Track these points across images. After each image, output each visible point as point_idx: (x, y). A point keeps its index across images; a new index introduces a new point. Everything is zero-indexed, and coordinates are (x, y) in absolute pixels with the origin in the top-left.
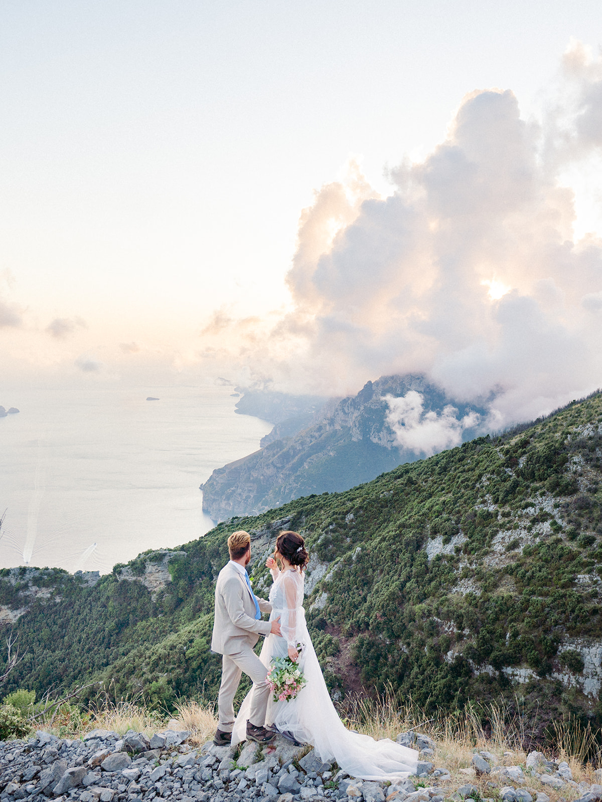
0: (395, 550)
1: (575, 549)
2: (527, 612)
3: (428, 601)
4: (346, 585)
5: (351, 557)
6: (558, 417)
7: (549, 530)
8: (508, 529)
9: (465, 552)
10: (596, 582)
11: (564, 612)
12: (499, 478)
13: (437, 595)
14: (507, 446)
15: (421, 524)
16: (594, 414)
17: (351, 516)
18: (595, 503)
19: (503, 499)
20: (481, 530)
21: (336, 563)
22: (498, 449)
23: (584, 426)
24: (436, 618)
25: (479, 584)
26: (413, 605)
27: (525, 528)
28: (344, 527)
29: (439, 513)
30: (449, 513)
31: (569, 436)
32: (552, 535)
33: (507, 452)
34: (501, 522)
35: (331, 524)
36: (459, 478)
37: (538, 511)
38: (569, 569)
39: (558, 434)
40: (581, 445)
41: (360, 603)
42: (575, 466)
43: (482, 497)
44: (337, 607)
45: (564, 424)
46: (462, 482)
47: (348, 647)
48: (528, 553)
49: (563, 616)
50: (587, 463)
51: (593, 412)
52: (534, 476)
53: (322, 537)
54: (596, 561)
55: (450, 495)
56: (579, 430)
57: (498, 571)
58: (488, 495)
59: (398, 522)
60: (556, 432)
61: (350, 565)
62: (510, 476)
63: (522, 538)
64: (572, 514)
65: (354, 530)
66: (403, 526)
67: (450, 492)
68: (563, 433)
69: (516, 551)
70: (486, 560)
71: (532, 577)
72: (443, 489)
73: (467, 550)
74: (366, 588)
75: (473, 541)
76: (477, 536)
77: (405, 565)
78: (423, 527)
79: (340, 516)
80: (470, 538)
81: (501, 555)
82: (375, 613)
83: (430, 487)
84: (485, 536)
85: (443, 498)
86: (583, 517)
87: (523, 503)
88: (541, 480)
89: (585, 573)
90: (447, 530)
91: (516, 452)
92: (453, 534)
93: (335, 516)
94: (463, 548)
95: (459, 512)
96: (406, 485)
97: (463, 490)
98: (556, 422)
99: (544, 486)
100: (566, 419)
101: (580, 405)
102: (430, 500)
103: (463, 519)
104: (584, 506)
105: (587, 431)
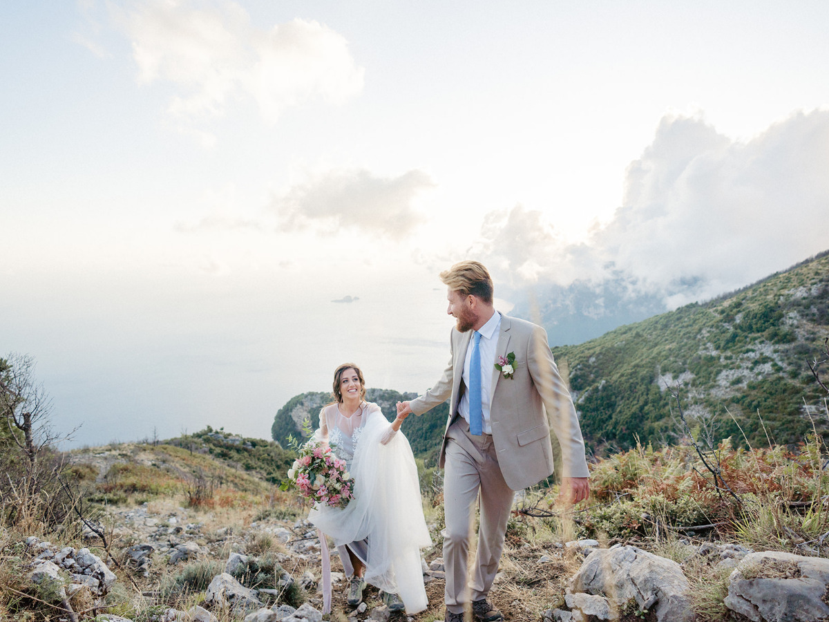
0: (632, 383)
1: (798, 385)
2: (757, 433)
3: (664, 420)
4: (595, 406)
5: (597, 387)
6: (767, 284)
7: (770, 370)
8: (731, 369)
9: (693, 385)
10: (822, 412)
11: (794, 434)
12: (718, 331)
14: (720, 308)
15: (652, 365)
16: (805, 279)
17: (593, 359)
18: (815, 349)
19: (724, 346)
20: (706, 370)
21: (587, 391)
22: (711, 310)
23: (796, 289)
24: (672, 434)
25: (708, 409)
26: (652, 422)
27: (747, 368)
28: (589, 366)
29: (667, 357)
30: (676, 357)
31: (781, 297)
32: (773, 374)
33: (722, 312)
34: (724, 363)
35: (579, 364)
36: (680, 331)
37: (758, 355)
38: (794, 400)
39: (770, 297)
40: (796, 304)
41: (607, 420)
42: (791, 320)
43: (705, 344)
44: (589, 421)
45: (775, 288)
46: (684, 334)
47: (600, 450)
48: (752, 387)
49: (793, 437)
50: (803, 318)
52: (752, 328)
53: (573, 373)
54: (821, 395)
55: (675, 344)
56: (791, 292)
57: (725, 400)
58: (709, 344)
59: (633, 364)
60: (768, 295)
61: (597, 392)
62: (728, 329)
63: (744, 376)
64: (792, 358)
65: (596, 369)
66: (637, 366)
67: (673, 342)
68: (775, 295)
69: (740, 385)
70: (713, 392)
71: (758, 406)
72: (666, 340)
73: (695, 384)
74: (610, 409)
75: (700, 377)
76: (702, 374)
77: (642, 394)
78: (654, 367)
79: (585, 359)
80: (696, 375)
81: (726, 388)
82: (620, 427)
83: (655, 339)
84: (710, 373)
85: (667, 347)
86: (802, 360)
87: (744, 349)
88: (758, 331)
89: (810, 404)
90: (676, 369)
91: (731, 311)
92: (681, 372)
93: (581, 359)
94: (691, 382)
95: (684, 356)
96: (635, 338)
97: (685, 340)
98: (766, 288)
99: (763, 336)
100: (775, 285)
101: (787, 274)
102: (657, 348)
103: (688, 361)
104: (804, 352)
105: (800, 293)
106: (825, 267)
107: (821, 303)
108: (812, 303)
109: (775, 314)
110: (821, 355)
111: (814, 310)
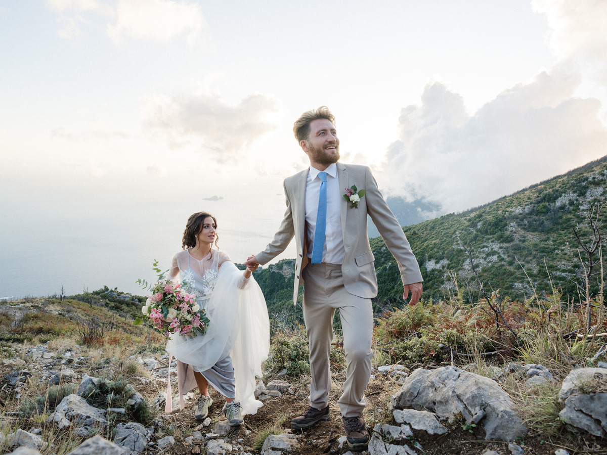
1: (512, 270)
3: (428, 291)
4: (384, 280)
5: (386, 267)
6: (498, 204)
7: (496, 260)
8: (473, 258)
9: (448, 268)
10: (526, 288)
12: (466, 233)
13: (433, 288)
14: (468, 218)
18: (524, 247)
19: (469, 243)
20: (457, 258)
22: (463, 219)
23: (516, 208)
27: (482, 258)
28: (381, 253)
29: (432, 249)
30: (438, 249)
31: (507, 213)
32: (498, 262)
33: (470, 220)
34: (468, 254)
36: (442, 232)
37: (490, 250)
38: (509, 280)
39: (500, 212)
40: (515, 218)
41: (391, 289)
42: (511, 228)
43: (457, 241)
45: (503, 207)
46: (444, 234)
48: (484, 270)
50: (518, 227)
51: (522, 201)
52: (487, 232)
54: (525, 277)
55: (438, 240)
56: (513, 210)
57: (467, 279)
58: (460, 241)
60: (498, 211)
61: (385, 271)
62: (472, 232)
63: (480, 263)
64: (510, 252)
65: (385, 255)
68: (503, 211)
69: (478, 269)
70: (460, 273)
72: (433, 237)
73: (449, 267)
74: (393, 282)
75: (452, 263)
76: (454, 261)
78: (424, 255)
79: (379, 248)
80: (450, 261)
81: (469, 271)
83: (426, 236)
84: (459, 261)
85: (433, 242)
86: (516, 254)
87: (481, 245)
88: (491, 234)
89: (519, 282)
90: (437, 257)
91: (475, 220)
92: (441, 259)
93: (376, 248)
94: (447, 266)
95: (444, 248)
96: (412, 235)
97: (445, 238)
98: (498, 206)
99: (493, 237)
100: (504, 204)
101: (511, 198)
102: (426, 242)
103: (446, 252)
104: (518, 249)
105: (518, 210)
106: (534, 194)
107: (530, 217)
108: (525, 218)
109: (502, 224)
110: (528, 251)
111: (526, 222)
